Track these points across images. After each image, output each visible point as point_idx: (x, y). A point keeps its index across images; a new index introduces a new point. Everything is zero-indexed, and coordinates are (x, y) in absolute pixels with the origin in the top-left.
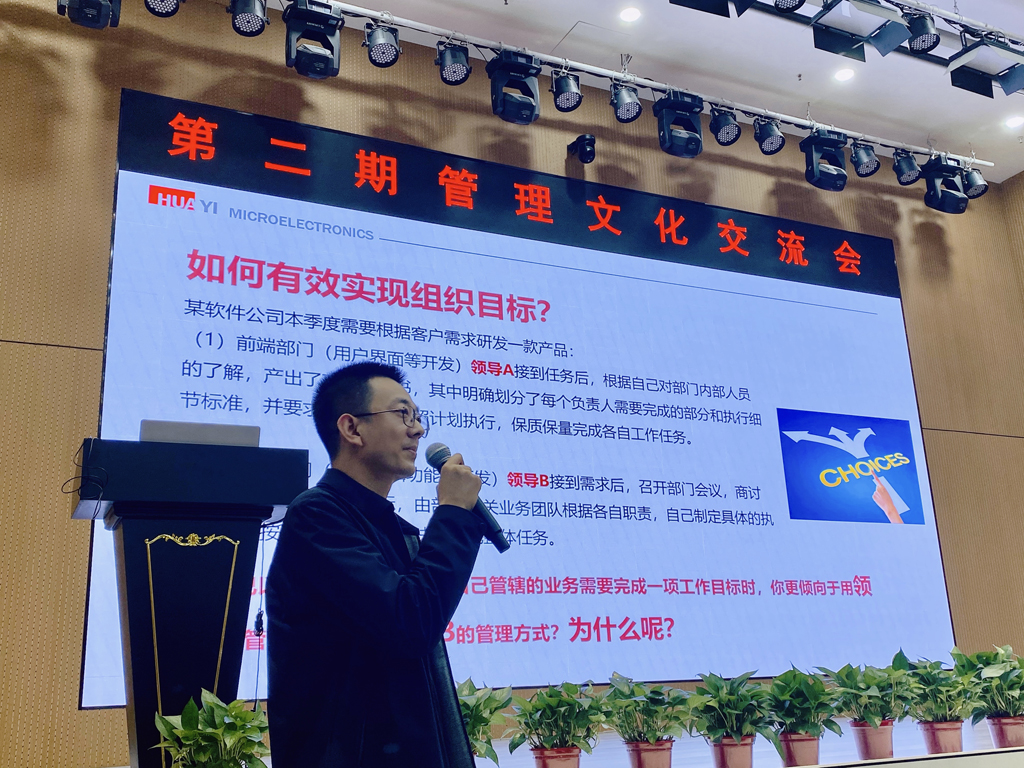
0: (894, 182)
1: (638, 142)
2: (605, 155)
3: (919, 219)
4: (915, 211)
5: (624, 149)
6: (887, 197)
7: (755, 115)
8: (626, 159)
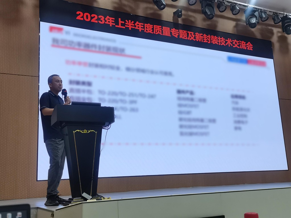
0: (272, 23)
1: (195, 11)
2: (185, 15)
3: (280, 34)
4: (278, 32)
5: (190, 13)
6: (270, 28)
7: (230, 2)
8: (191, 16)
